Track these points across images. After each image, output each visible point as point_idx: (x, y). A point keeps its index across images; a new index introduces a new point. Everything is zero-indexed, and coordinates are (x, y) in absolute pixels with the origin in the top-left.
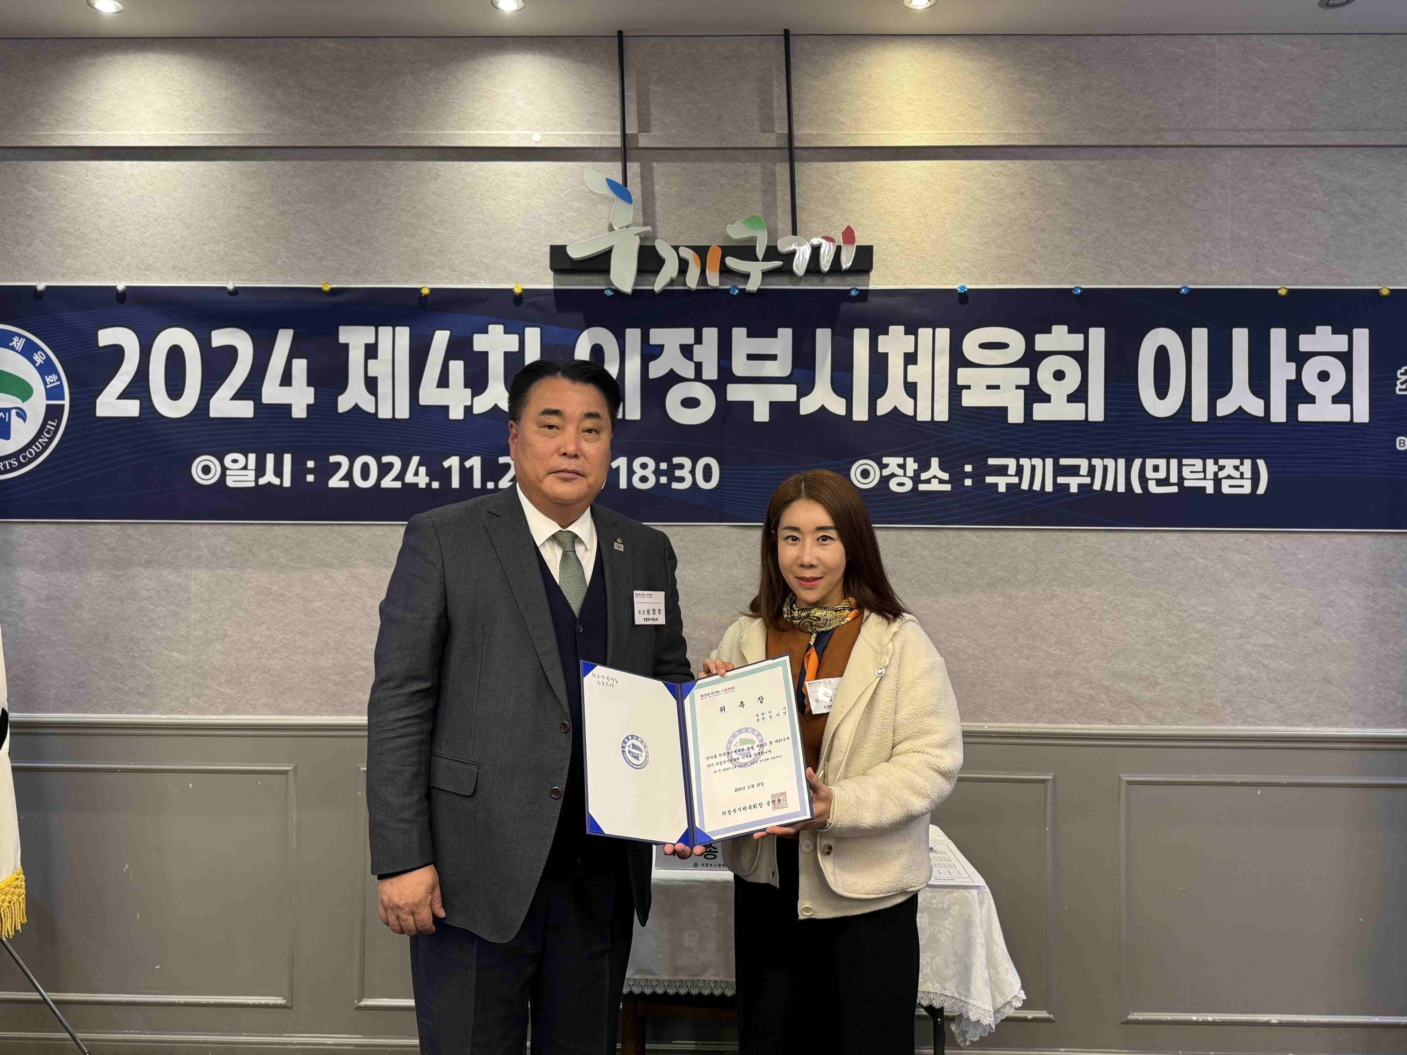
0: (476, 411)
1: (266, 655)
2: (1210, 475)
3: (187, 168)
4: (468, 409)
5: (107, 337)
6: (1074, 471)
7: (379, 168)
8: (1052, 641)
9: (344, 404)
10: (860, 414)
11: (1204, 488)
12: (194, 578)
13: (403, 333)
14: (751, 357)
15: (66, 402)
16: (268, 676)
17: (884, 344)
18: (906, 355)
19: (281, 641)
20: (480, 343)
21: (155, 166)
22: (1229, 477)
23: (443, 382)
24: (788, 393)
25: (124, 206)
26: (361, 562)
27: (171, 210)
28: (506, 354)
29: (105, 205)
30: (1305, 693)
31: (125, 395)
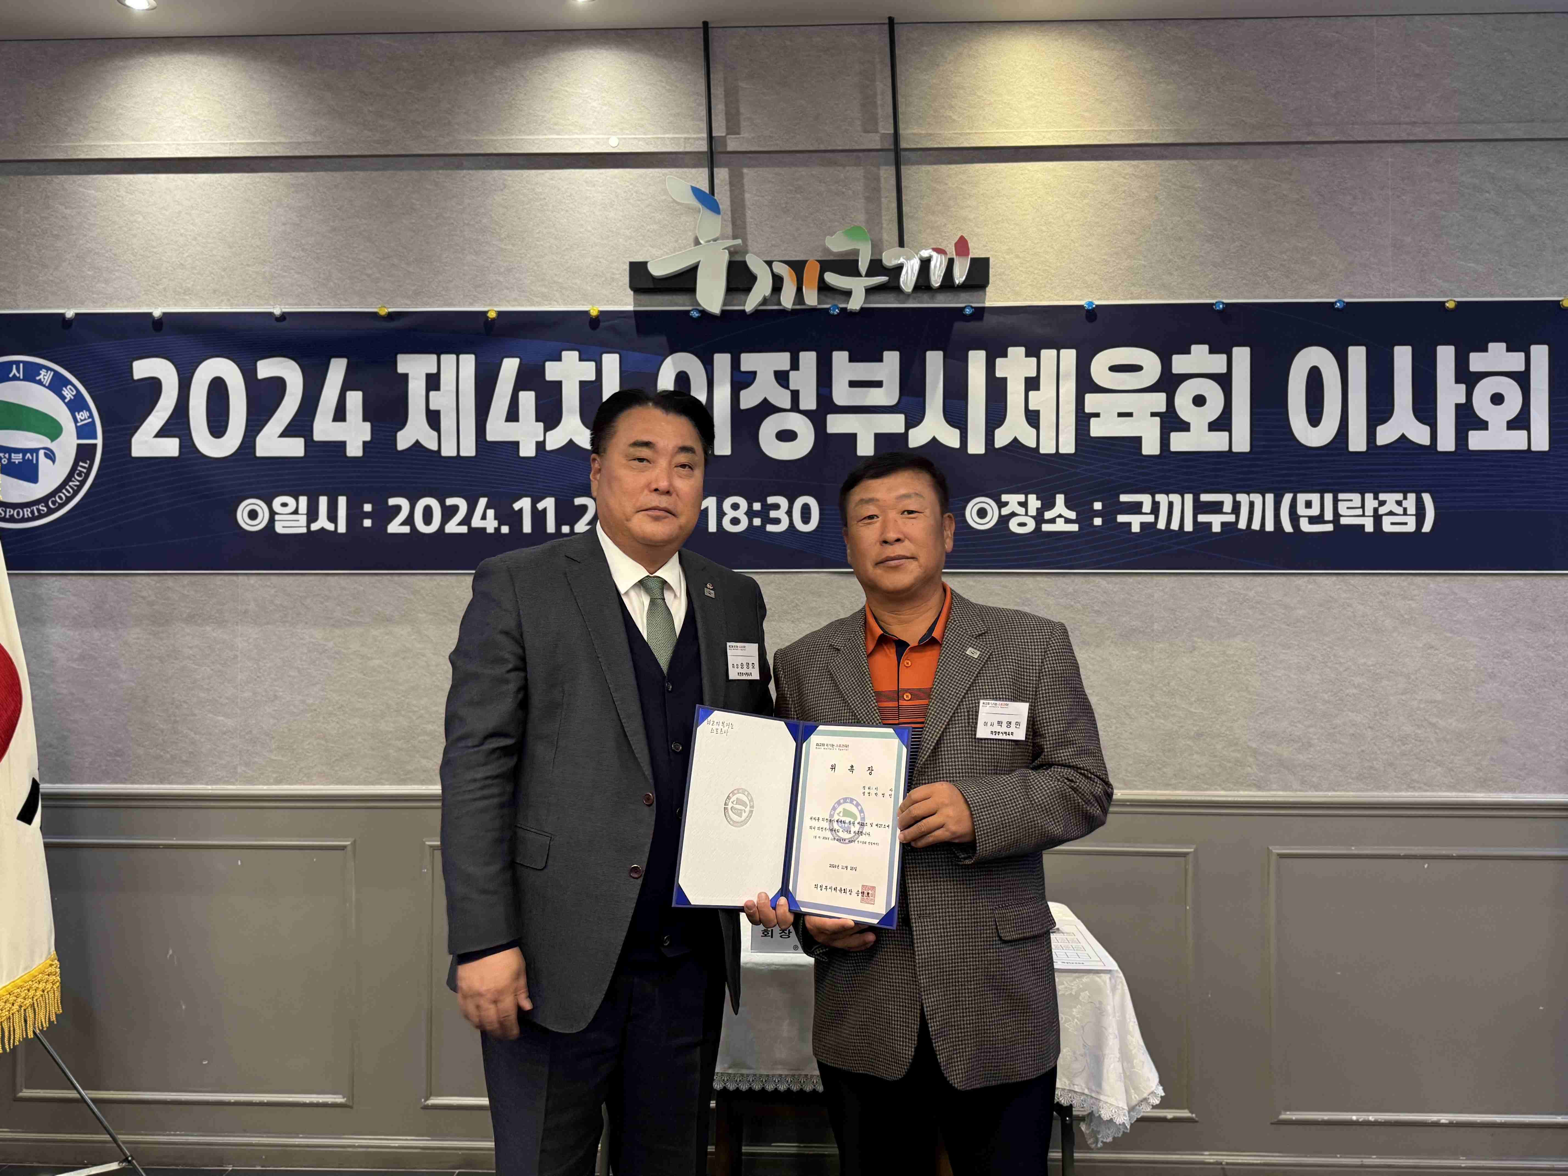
0: (549, 447)
1: (321, 719)
2: (1369, 511)
3: (228, 181)
4: (540, 445)
5: (143, 369)
6: (1216, 508)
7: (439, 178)
8: (1193, 699)
9: (404, 440)
10: (976, 446)
11: (1363, 526)
12: (241, 634)
13: (468, 362)
14: (853, 384)
15: (99, 441)
16: (323, 742)
17: (1002, 367)
18: (1028, 380)
19: (337, 703)
20: (552, 371)
21: (193, 179)
22: (1391, 513)
23: (513, 415)
24: (895, 424)
25: (160, 223)
26: (424, 615)
27: (212, 228)
28: (582, 384)
29: (139, 223)
30: (1477, 755)
31: (162, 433)
